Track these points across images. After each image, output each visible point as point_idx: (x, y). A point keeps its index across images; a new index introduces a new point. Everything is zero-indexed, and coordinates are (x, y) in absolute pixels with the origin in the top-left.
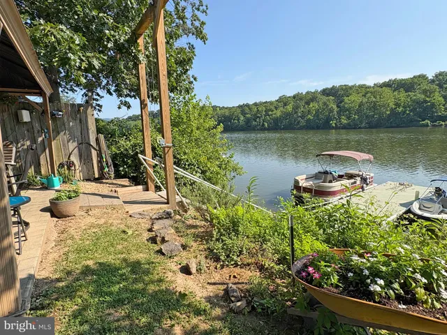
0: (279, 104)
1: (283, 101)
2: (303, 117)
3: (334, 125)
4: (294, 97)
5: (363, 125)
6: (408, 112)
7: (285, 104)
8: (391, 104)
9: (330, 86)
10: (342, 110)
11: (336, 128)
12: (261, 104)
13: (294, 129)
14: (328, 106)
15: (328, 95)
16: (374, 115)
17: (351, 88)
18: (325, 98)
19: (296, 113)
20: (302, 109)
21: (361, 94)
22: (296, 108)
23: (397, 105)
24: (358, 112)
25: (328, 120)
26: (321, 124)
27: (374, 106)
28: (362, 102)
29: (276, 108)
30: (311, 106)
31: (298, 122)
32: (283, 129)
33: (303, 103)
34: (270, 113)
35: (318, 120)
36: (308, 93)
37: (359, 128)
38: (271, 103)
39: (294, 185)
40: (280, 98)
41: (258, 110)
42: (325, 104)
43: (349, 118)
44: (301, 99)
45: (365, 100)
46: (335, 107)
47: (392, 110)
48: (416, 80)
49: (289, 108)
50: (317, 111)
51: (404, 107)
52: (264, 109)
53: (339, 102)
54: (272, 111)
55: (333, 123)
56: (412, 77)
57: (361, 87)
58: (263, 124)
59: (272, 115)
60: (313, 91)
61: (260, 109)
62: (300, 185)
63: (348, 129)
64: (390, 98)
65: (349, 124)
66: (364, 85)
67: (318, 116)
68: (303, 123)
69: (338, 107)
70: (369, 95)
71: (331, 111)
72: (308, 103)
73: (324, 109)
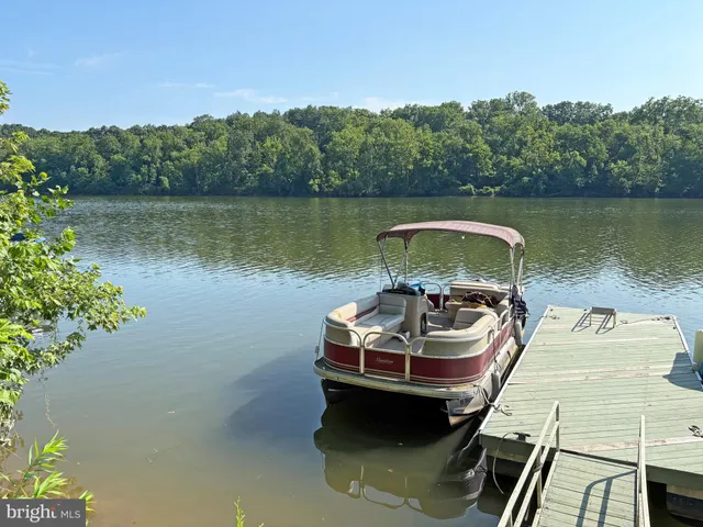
0: (197, 134)
1: (204, 128)
2: (251, 168)
3: (317, 189)
4: (230, 121)
5: (370, 190)
6: (440, 168)
7: (210, 137)
8: (414, 151)
9: (303, 107)
10: (330, 158)
11: (321, 194)
12: (151, 130)
13: (234, 194)
14: (302, 146)
15: (300, 124)
16: (387, 170)
17: (344, 113)
18: (294, 130)
19: (236, 157)
20: (249, 150)
21: (362, 128)
22: (235, 145)
23: (424, 153)
24: (359, 163)
25: (305, 176)
26: (291, 185)
27: (386, 154)
28: (365, 143)
29: (189, 144)
30: (268, 143)
31: (243, 179)
32: (208, 193)
33: (250, 135)
34: (174, 154)
35: (285, 175)
36: (258, 115)
37: (364, 195)
38: (176, 130)
39: (328, 346)
40: (197, 120)
41: (144, 146)
42: (296, 141)
43: (343, 175)
44: (245, 127)
45: (371, 140)
46: (316, 149)
47: (416, 162)
48: (446, 111)
49: (221, 145)
50: (282, 156)
51: (435, 159)
52: (159, 143)
53: (323, 142)
54: (180, 150)
55: (315, 184)
56: (439, 105)
57: (361, 113)
58: (159, 182)
59: (178, 159)
60: (269, 112)
61: (149, 142)
62: (355, 343)
63: (343, 196)
64: (413, 141)
65: (344, 187)
66: (365, 111)
67: (283, 167)
68: (252, 181)
69: (322, 150)
70: (376, 130)
71: (310, 157)
72: (260, 137)
73: (295, 153)
